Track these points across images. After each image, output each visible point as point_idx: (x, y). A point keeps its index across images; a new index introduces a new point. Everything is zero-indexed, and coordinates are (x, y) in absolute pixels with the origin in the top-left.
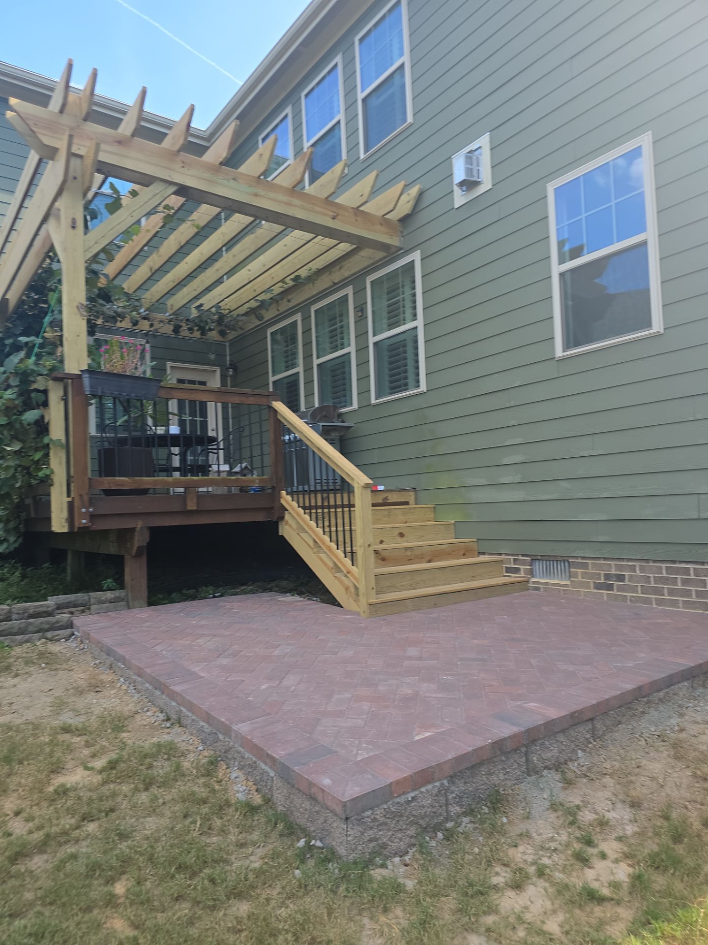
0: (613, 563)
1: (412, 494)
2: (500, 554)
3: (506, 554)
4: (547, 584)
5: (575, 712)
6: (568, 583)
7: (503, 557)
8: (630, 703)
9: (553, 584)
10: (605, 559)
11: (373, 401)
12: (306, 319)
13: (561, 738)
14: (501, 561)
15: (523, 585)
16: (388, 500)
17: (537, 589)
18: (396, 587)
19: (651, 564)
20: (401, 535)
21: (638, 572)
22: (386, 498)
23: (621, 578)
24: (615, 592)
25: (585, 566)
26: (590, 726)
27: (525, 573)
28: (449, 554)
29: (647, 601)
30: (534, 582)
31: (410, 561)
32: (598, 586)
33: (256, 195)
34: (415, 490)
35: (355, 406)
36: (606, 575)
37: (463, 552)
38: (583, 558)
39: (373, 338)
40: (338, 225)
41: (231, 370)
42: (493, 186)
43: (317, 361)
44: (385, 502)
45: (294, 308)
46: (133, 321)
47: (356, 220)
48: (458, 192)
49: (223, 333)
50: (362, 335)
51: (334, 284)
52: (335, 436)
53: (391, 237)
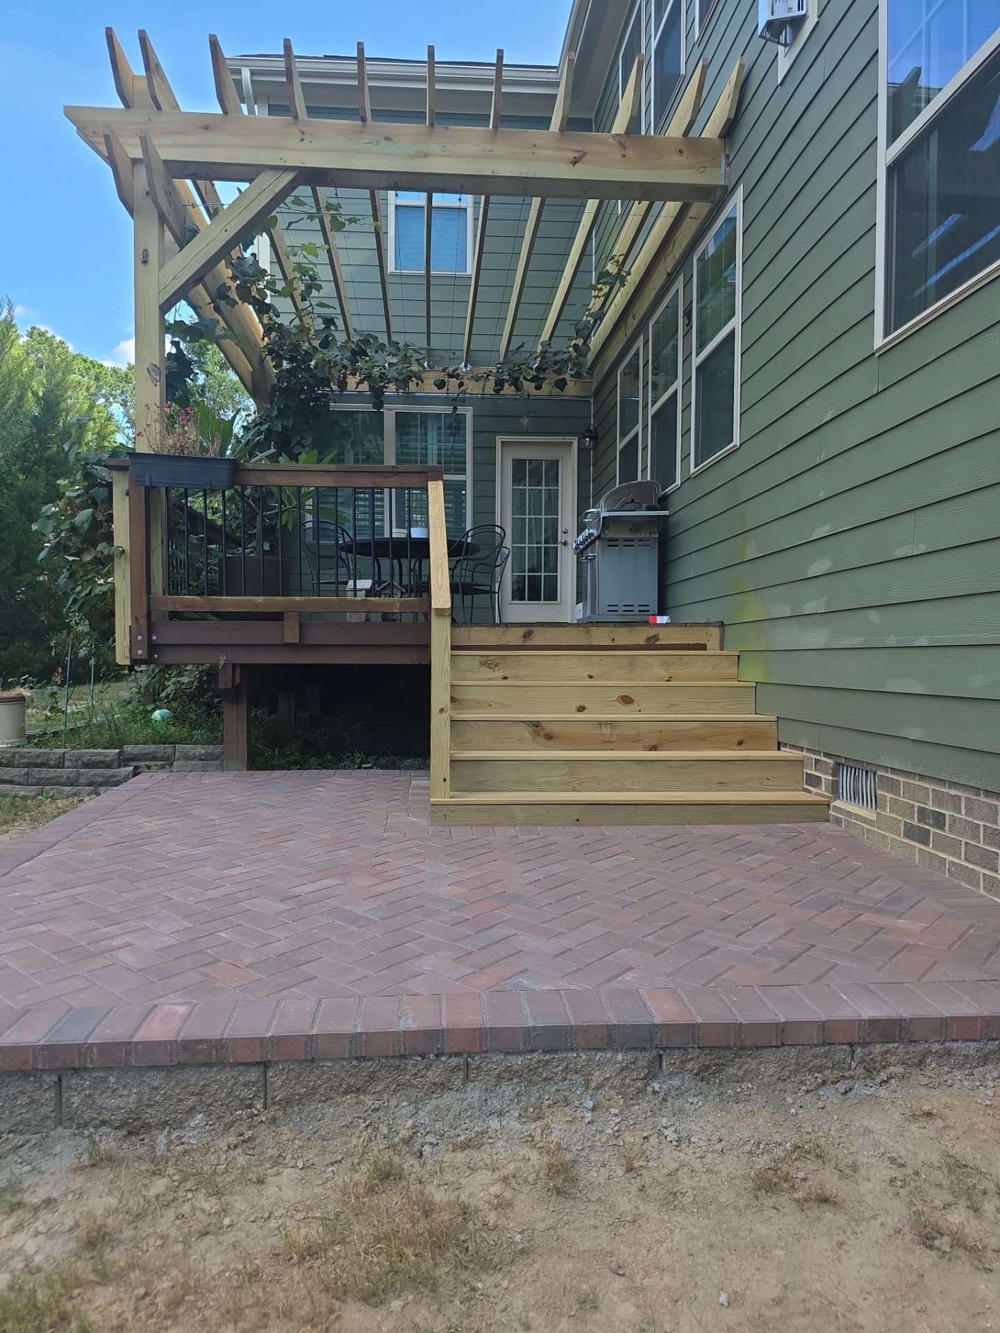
0: (931, 787)
2: (802, 749)
3: (809, 750)
4: (849, 814)
5: (201, 1042)
6: (873, 817)
7: (805, 753)
8: (402, 1057)
9: (858, 817)
10: (922, 777)
11: (692, 471)
12: (646, 343)
13: (157, 1079)
14: (801, 762)
15: (819, 811)
16: (659, 639)
17: (838, 821)
18: (534, 784)
19: (982, 798)
20: (626, 700)
21: (963, 812)
22: (656, 638)
23: (939, 820)
24: (930, 849)
25: (893, 786)
26: (253, 1075)
27: (826, 791)
28: (704, 739)
29: (971, 877)
30: (837, 809)
31: (607, 744)
32: (911, 832)
33: (426, 155)
34: (722, 625)
35: (678, 481)
36: (921, 810)
37: (739, 738)
38: (894, 770)
39: (696, 361)
40: (583, 172)
41: (588, 439)
42: (819, 16)
43: (652, 411)
44: (652, 644)
45: (638, 326)
46: (438, 383)
47: (624, 156)
48: (781, 49)
49: (561, 384)
50: (687, 358)
51: (669, 275)
52: (650, 533)
53: (701, 170)
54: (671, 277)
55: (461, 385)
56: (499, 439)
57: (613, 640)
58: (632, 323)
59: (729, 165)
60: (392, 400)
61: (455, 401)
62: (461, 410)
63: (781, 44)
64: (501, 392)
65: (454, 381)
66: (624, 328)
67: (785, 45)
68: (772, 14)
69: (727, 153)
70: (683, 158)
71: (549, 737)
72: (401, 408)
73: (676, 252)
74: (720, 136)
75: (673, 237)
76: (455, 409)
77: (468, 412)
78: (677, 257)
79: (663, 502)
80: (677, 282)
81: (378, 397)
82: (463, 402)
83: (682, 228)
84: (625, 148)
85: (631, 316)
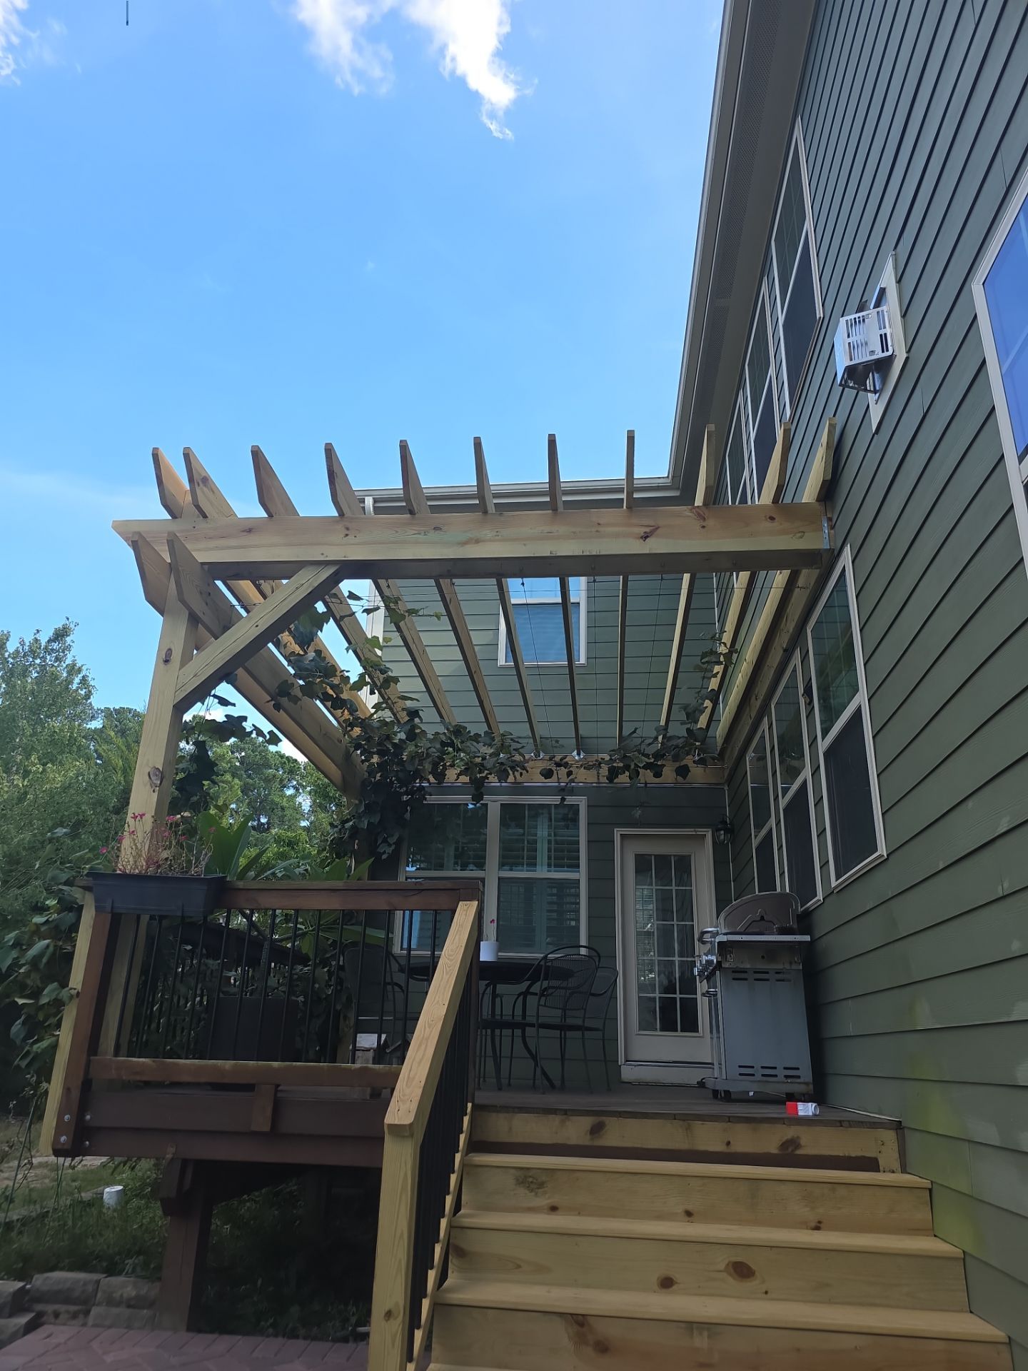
1: (889, 1136)
11: (834, 884)
12: (770, 726)
16: (798, 1146)
20: (742, 1271)
22: (793, 1143)
33: (477, 541)
34: (898, 1127)
35: (820, 896)
39: (823, 745)
40: (657, 546)
41: (722, 832)
42: (908, 352)
43: (783, 803)
44: (788, 1156)
45: (760, 708)
46: (544, 772)
47: (703, 527)
48: (872, 397)
49: (683, 771)
50: (813, 742)
51: (785, 650)
52: (791, 963)
53: (800, 534)
54: (788, 653)
55: (570, 773)
56: (618, 832)
57: (728, 1143)
58: (756, 704)
59: (832, 527)
60: (494, 791)
61: (563, 791)
62: (570, 800)
63: (870, 391)
64: (615, 781)
65: (563, 771)
66: (748, 709)
67: (875, 392)
68: (851, 360)
69: (829, 516)
70: (775, 524)
71: (603, 1348)
72: (506, 799)
73: (789, 626)
74: (818, 500)
75: (786, 610)
76: (563, 799)
77: (582, 802)
78: (791, 630)
79: (805, 921)
80: (794, 658)
81: (478, 789)
82: (572, 792)
83: (793, 600)
84: (704, 519)
85: (754, 697)
